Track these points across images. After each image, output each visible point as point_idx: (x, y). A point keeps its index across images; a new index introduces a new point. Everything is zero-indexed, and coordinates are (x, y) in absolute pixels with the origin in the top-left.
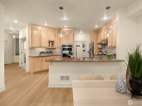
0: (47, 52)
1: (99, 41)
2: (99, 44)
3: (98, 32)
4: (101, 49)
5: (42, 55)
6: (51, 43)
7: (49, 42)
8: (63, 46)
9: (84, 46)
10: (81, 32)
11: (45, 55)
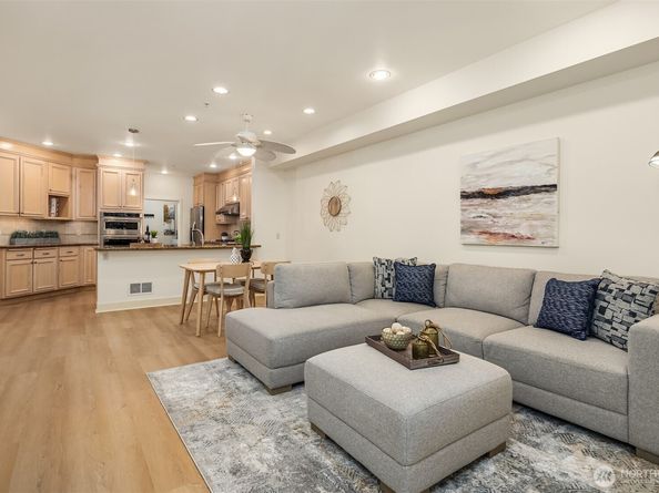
0: (40, 235)
1: (221, 205)
2: (218, 213)
3: (216, 178)
4: (226, 225)
5: (19, 242)
6: (54, 201)
7: (51, 197)
8: (106, 214)
9: (168, 217)
10: (165, 172)
11: (33, 242)
